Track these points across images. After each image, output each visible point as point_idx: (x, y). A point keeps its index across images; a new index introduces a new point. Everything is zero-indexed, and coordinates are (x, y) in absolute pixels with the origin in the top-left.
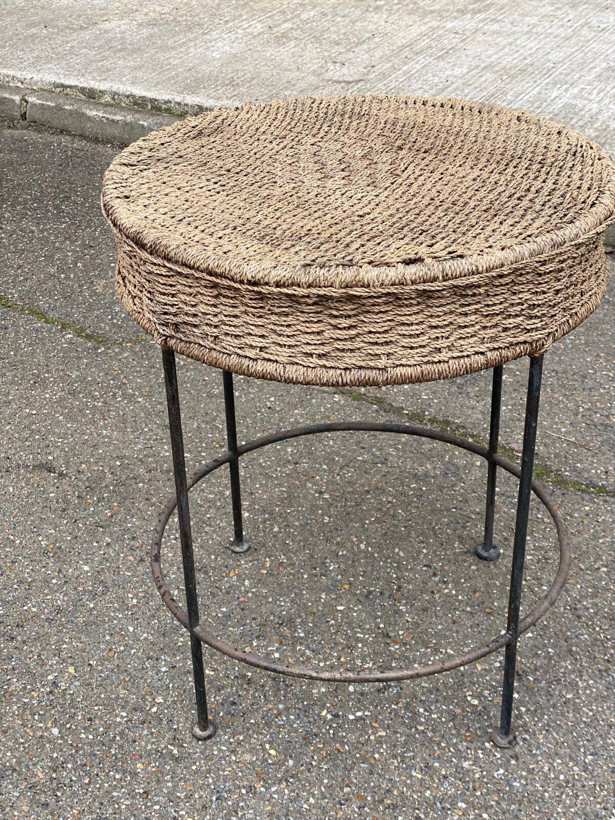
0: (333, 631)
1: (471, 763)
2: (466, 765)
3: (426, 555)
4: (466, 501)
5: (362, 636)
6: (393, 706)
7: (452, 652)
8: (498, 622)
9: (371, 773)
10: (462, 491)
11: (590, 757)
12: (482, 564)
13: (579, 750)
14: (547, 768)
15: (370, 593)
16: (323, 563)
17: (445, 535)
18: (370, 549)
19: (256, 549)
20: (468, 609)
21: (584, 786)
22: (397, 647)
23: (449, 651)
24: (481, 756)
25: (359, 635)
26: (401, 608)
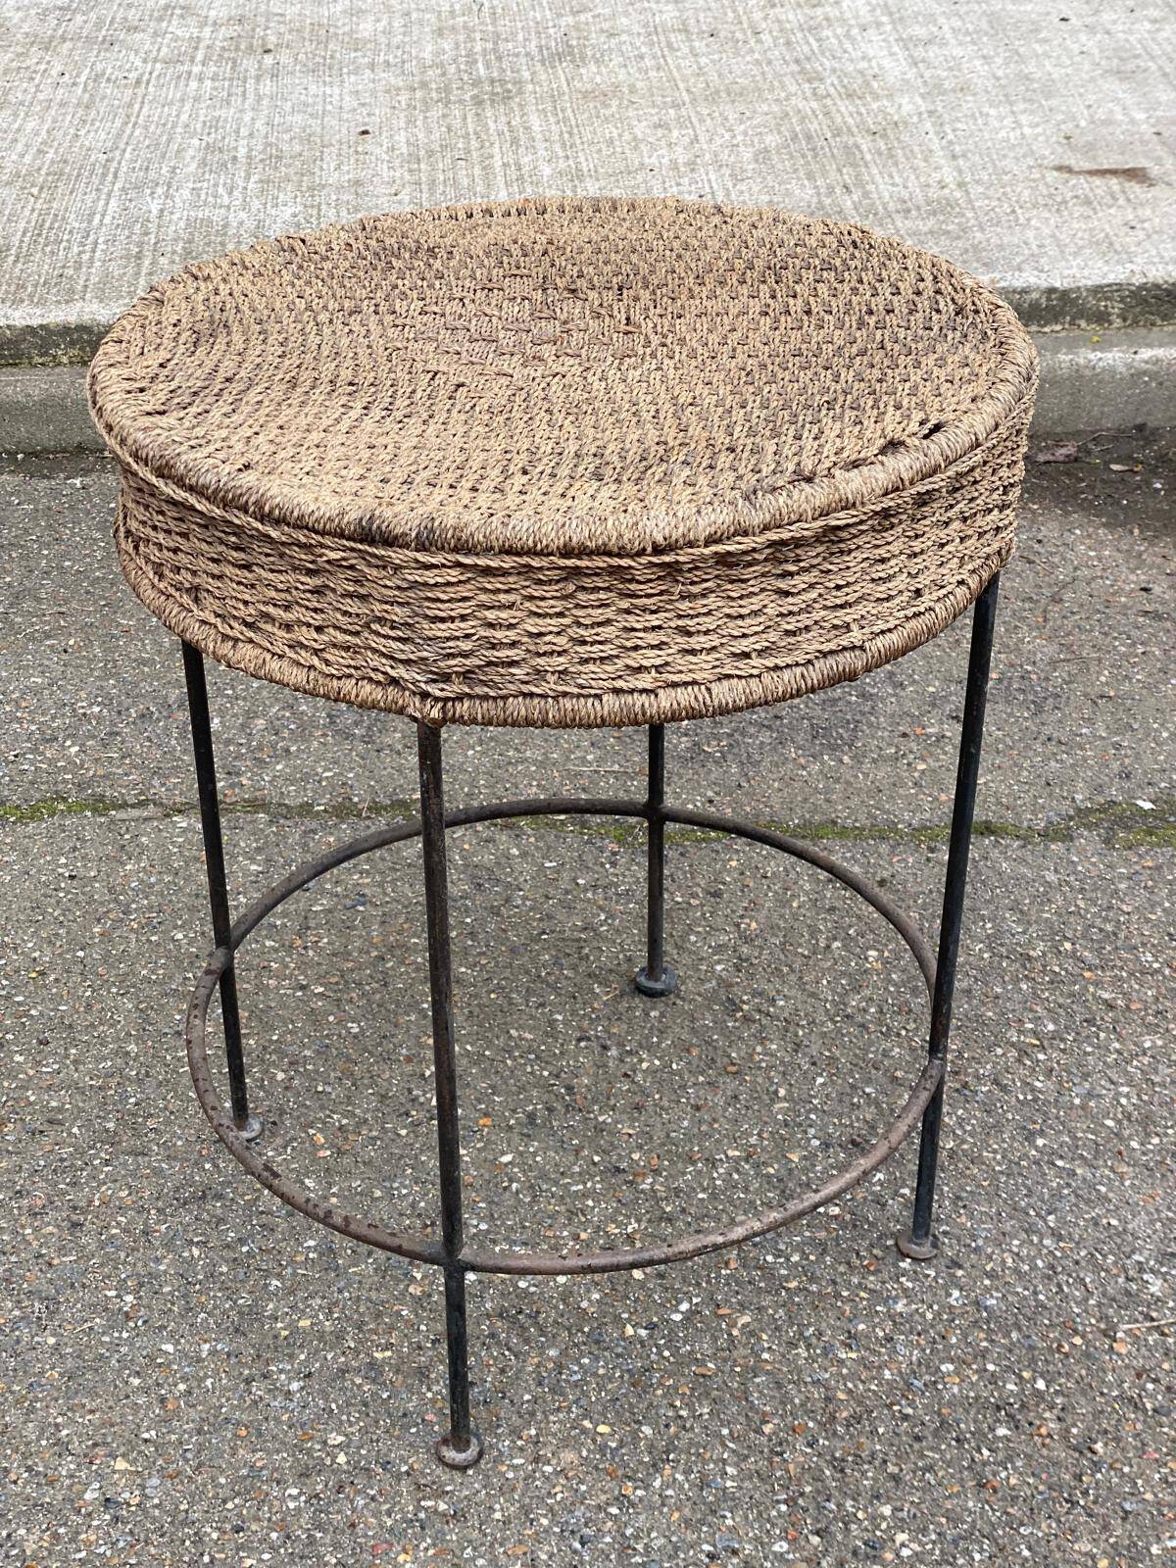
0: (527, 1200)
1: (905, 1301)
2: (900, 1307)
3: (566, 1023)
4: (550, 917)
5: (581, 1187)
6: (723, 1272)
7: (737, 1153)
8: (760, 1080)
9: (779, 1385)
10: (528, 903)
11: (1051, 1218)
12: (660, 1004)
13: (1027, 1214)
14: (1010, 1260)
15: (531, 1116)
16: (413, 1100)
17: (564, 982)
18: (469, 1047)
19: (274, 1123)
20: (701, 1079)
21: (1077, 1263)
22: (650, 1180)
23: (730, 1153)
24: (910, 1285)
25: (574, 1188)
26: (601, 1119)
